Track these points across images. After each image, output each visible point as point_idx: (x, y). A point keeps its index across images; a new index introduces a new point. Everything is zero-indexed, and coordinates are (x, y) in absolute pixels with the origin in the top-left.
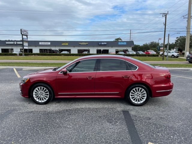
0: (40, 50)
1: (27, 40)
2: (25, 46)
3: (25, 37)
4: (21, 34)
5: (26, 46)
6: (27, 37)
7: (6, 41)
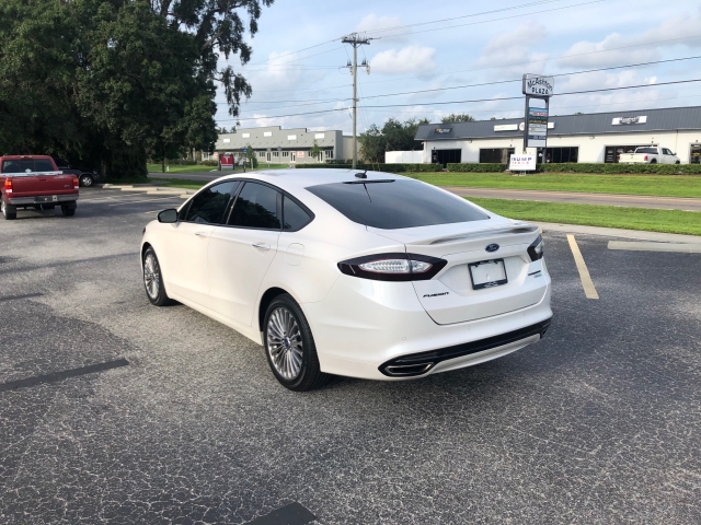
0: (608, 148)
1: (544, 114)
2: (532, 137)
3: (536, 103)
4: (524, 93)
5: (539, 138)
6: (547, 101)
7: (495, 121)
